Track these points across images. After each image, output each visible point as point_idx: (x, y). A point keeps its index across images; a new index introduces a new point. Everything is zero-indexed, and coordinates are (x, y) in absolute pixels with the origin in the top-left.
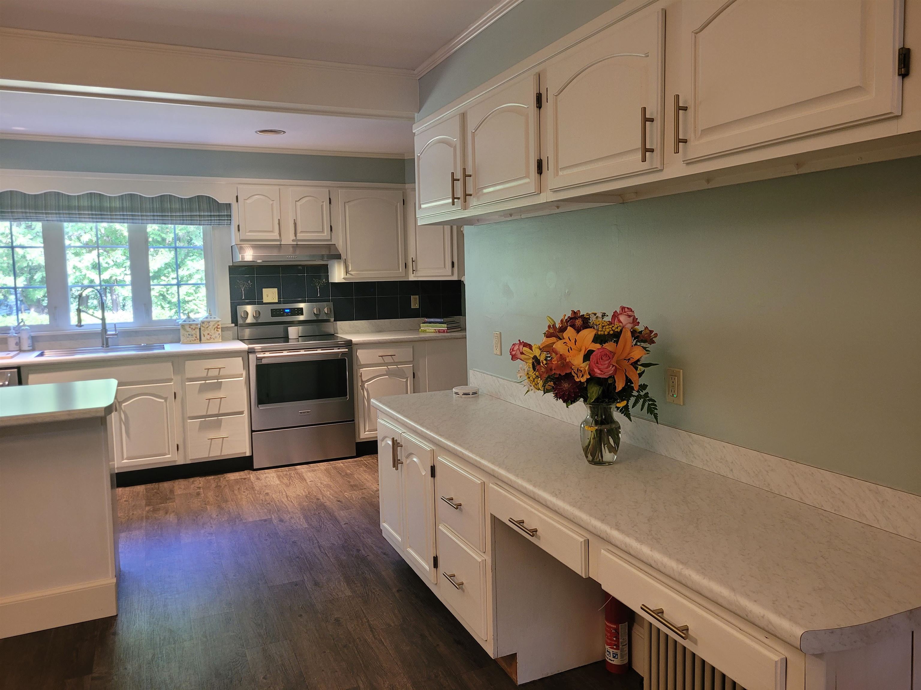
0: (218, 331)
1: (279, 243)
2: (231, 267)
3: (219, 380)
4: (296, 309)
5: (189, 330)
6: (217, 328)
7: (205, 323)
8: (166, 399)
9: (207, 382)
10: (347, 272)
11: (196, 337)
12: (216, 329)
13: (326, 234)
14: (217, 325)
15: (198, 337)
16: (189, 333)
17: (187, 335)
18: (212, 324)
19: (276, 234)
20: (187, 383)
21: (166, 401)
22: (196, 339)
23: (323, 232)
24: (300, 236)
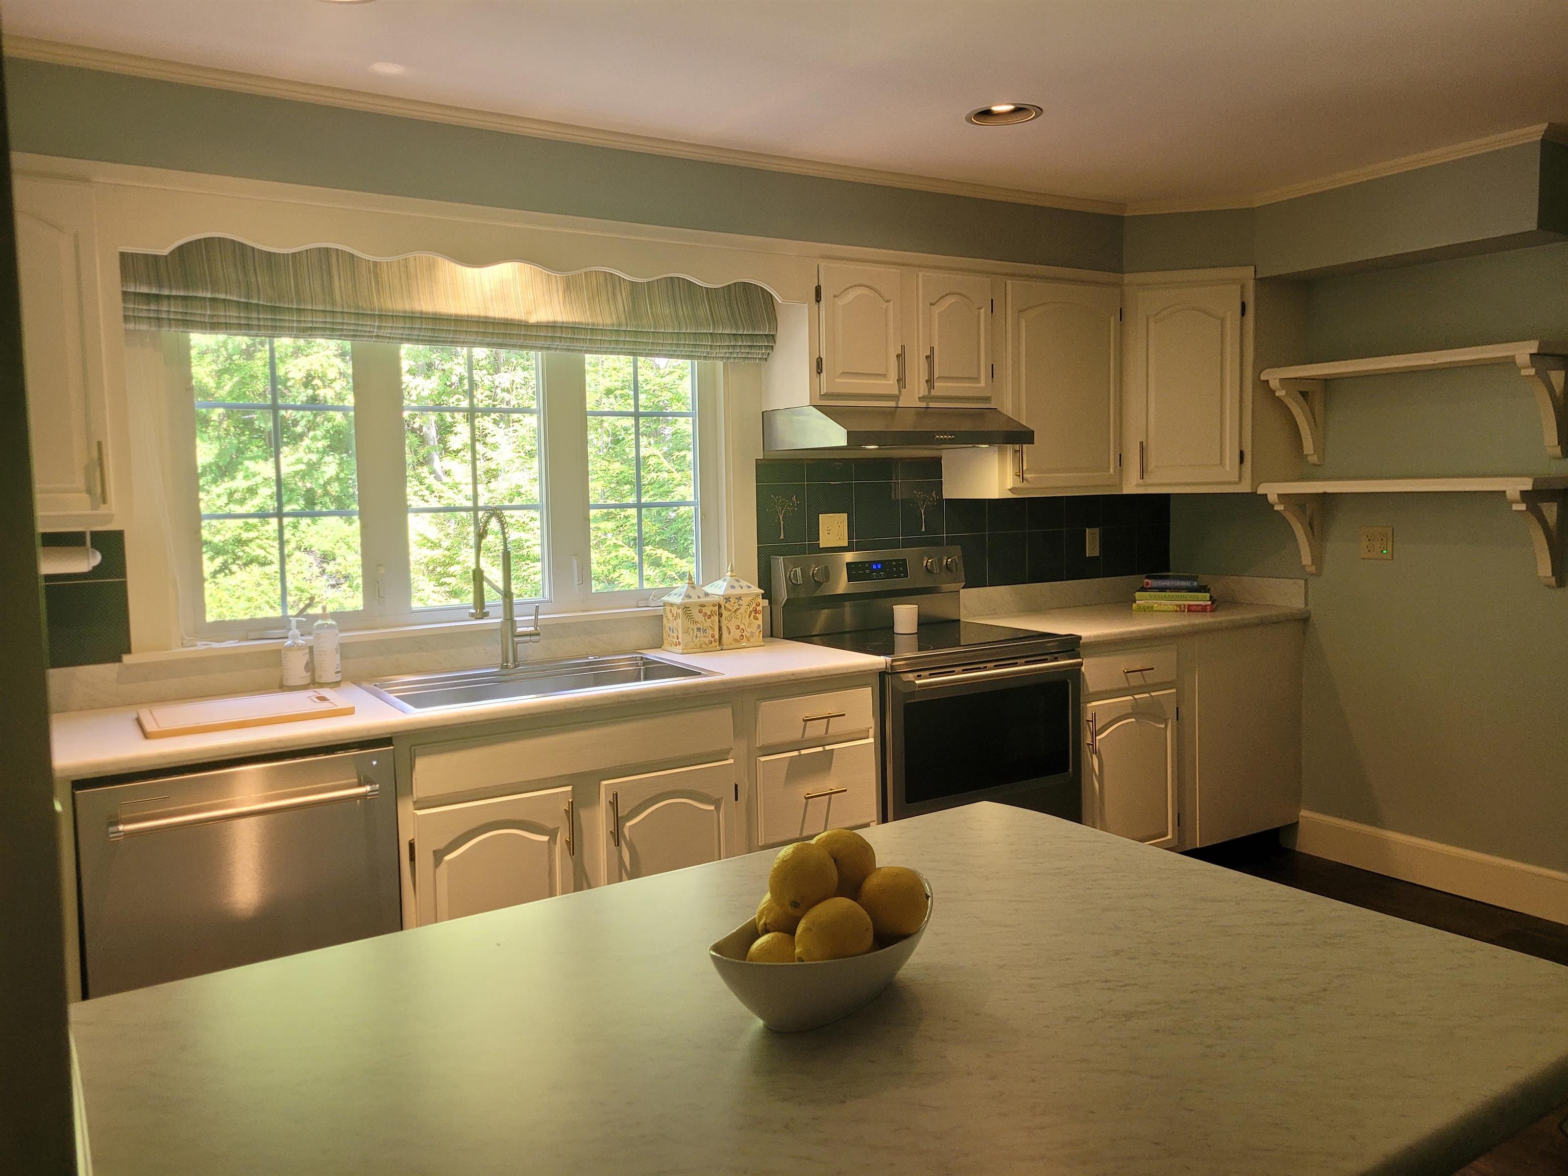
0: (757, 619)
1: (893, 404)
2: (759, 461)
3: (827, 748)
4: (894, 563)
5: (699, 617)
6: (756, 612)
7: (732, 600)
8: (717, 803)
9: (803, 752)
10: (1020, 474)
11: (713, 637)
12: (753, 614)
13: (983, 384)
14: (755, 605)
15: (717, 637)
16: (699, 626)
17: (695, 630)
18: (745, 601)
19: (891, 382)
20: (763, 759)
21: (718, 808)
22: (713, 640)
23: (977, 379)
24: (940, 387)
